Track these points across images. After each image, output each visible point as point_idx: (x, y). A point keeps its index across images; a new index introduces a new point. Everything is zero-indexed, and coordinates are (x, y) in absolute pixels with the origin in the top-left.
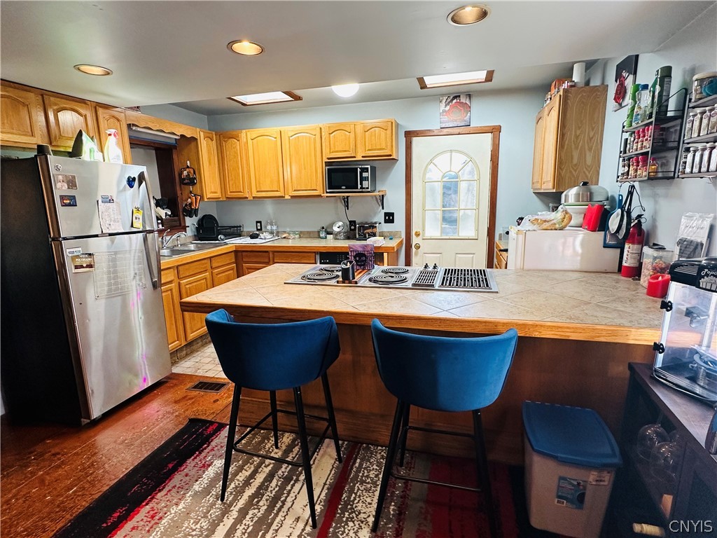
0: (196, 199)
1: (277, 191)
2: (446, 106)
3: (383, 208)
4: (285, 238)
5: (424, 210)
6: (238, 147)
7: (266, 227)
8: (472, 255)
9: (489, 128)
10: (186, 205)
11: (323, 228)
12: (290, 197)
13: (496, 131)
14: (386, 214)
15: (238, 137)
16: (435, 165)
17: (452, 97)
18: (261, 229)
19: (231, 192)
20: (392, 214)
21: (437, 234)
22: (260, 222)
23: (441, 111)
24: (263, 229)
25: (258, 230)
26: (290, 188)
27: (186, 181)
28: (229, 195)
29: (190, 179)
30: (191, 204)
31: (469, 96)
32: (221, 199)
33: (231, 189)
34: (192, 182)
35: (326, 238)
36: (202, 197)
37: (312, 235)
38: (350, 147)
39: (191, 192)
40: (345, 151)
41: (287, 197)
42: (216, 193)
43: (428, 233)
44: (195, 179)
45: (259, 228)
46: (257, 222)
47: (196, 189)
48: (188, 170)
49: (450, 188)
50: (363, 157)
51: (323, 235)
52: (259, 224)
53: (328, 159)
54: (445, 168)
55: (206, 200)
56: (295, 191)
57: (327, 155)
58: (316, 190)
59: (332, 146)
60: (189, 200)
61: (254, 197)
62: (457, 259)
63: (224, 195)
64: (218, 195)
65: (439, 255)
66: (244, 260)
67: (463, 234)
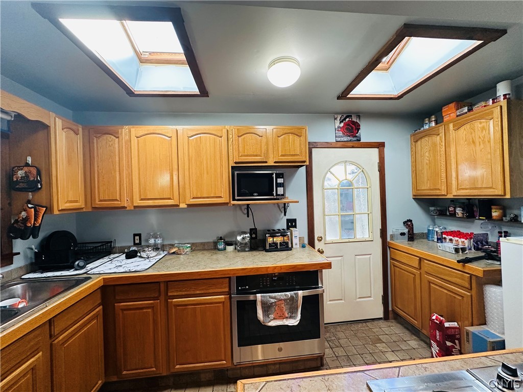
0: (36, 211)
1: (169, 199)
2: (341, 122)
3: (285, 215)
4: (174, 253)
5: (324, 215)
6: (117, 146)
7: (147, 241)
8: (369, 256)
9: (376, 144)
10: (16, 221)
11: (221, 238)
12: (186, 206)
13: (380, 146)
14: (288, 221)
15: (118, 133)
16: (333, 175)
17: (345, 116)
18: (140, 243)
19: (101, 201)
20: (295, 221)
21: (336, 238)
22: (140, 235)
23: (337, 127)
24: (143, 244)
25: (135, 244)
26: (188, 195)
27: (22, 185)
28: (98, 203)
29: (29, 182)
30: (26, 220)
31: (359, 117)
32: (84, 210)
33: (102, 197)
34: (32, 186)
35: (225, 249)
36: (49, 209)
37: (206, 247)
38: (261, 152)
39: (29, 202)
40: (256, 156)
41: (183, 206)
42: (76, 202)
43: (329, 238)
44: (40, 182)
45: (137, 242)
46: (135, 235)
47: (41, 197)
48: (26, 169)
49: (346, 195)
50: (275, 162)
51: (221, 246)
52: (137, 238)
53: (236, 163)
54: (342, 177)
55: (56, 212)
56: (194, 198)
57: (235, 158)
58: (220, 197)
59: (241, 149)
60: (23, 213)
61: (135, 207)
62: (356, 260)
63: (89, 205)
64: (81, 204)
65: (340, 258)
66: (117, 298)
67: (359, 237)
